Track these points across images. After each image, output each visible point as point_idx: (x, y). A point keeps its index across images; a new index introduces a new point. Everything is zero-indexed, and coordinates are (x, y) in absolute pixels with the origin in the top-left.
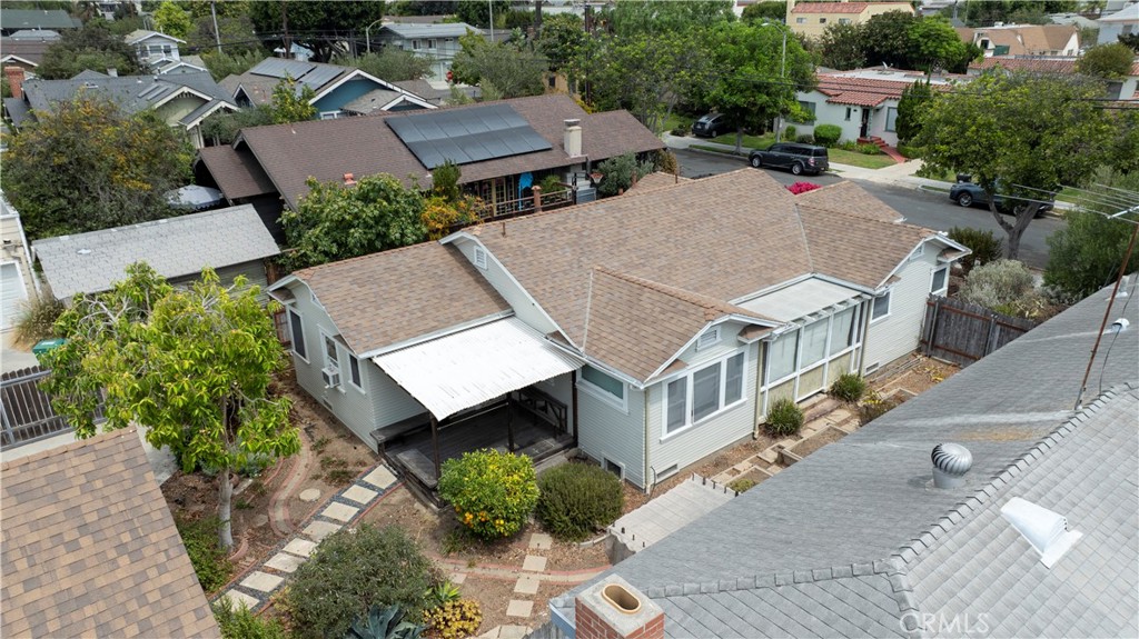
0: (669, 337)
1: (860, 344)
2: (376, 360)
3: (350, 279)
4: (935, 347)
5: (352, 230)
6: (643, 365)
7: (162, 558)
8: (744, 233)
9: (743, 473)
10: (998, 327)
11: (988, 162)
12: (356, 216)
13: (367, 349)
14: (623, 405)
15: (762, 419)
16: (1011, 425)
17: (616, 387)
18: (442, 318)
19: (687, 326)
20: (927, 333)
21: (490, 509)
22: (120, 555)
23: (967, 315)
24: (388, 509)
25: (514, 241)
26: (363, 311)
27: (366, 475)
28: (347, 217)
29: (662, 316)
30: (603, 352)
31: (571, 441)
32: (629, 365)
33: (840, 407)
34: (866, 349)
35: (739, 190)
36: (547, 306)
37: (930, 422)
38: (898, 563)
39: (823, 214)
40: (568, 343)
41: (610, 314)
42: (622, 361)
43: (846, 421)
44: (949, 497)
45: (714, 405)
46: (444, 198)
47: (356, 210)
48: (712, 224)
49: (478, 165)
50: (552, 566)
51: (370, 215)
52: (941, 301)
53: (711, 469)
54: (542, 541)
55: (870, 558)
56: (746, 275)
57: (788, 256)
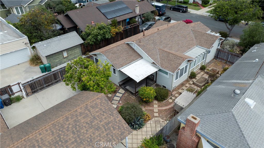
0: (177, 64)
1: (205, 59)
2: (121, 70)
3: (111, 53)
4: (217, 58)
5: (98, 37)
6: (173, 70)
7: (117, 116)
8: (183, 37)
9: (188, 87)
10: (230, 55)
11: (227, 17)
12: (99, 33)
13: (119, 68)
14: (168, 76)
15: (189, 76)
16: (242, 83)
17: (167, 73)
18: (130, 60)
19: (180, 62)
20: (216, 55)
21: (149, 98)
22: (111, 116)
23: (224, 52)
24: (125, 97)
25: (142, 44)
26: (116, 60)
27: (119, 91)
28: (97, 34)
29: (174, 60)
30: (164, 67)
31: (155, 82)
32: (170, 70)
33: (202, 72)
34: (206, 60)
35: (180, 27)
36: (152, 58)
37: (227, 81)
38: (233, 110)
39: (197, 32)
40: (157, 65)
41: (164, 59)
42: (169, 69)
43: (203, 75)
44: (236, 98)
45: (182, 75)
46: (115, 27)
47: (99, 32)
48: (177, 36)
49: (118, 17)
50: (159, 106)
51: (102, 33)
52: (219, 49)
53: (181, 86)
54: (156, 102)
55: (228, 109)
56: (185, 47)
57: (192, 42)
